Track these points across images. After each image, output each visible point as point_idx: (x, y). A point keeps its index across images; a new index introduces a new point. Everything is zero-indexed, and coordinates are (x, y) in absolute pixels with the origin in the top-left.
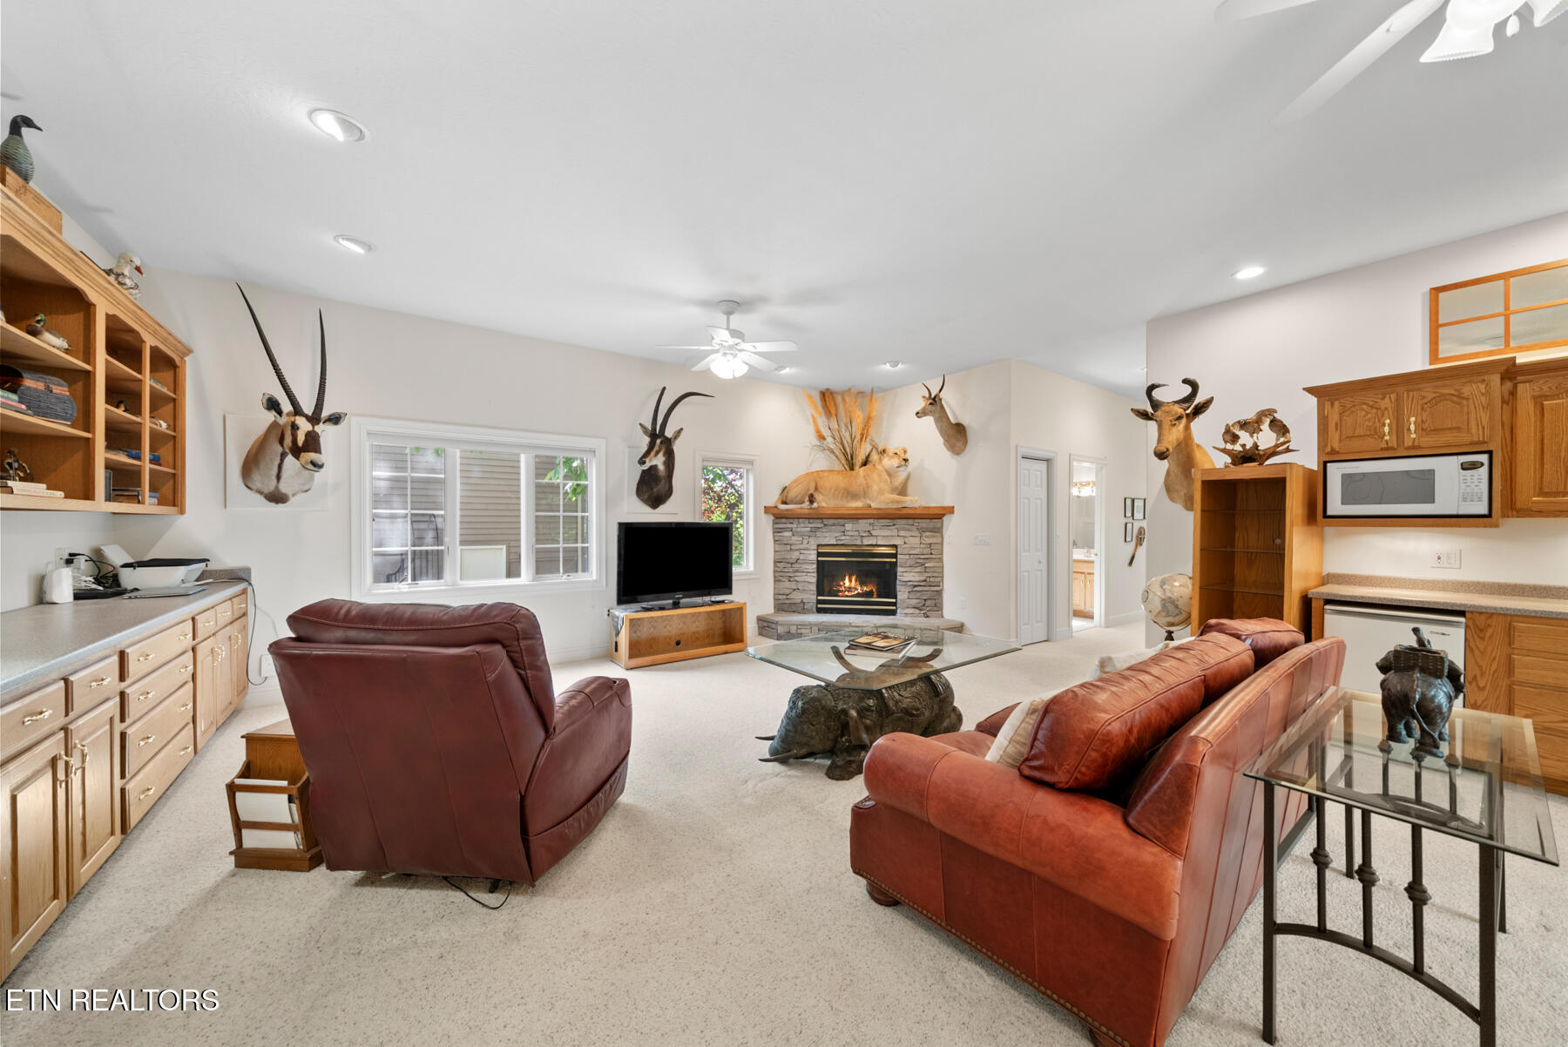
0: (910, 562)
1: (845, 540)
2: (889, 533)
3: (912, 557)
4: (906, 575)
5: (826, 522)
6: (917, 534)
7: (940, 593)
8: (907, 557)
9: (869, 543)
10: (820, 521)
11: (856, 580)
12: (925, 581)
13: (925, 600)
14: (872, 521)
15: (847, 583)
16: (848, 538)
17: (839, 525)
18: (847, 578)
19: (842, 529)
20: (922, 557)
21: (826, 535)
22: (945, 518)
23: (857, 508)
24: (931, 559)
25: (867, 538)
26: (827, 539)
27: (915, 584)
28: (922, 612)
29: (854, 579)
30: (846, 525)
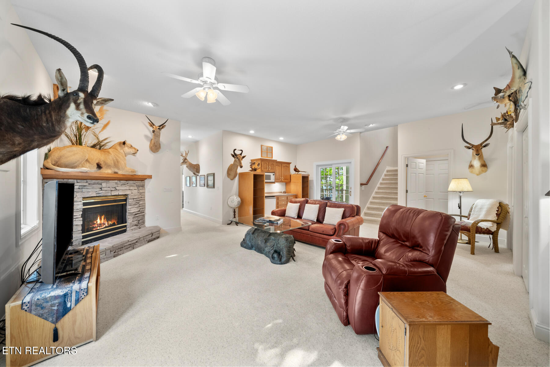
0: (134, 203)
1: (103, 193)
2: (125, 188)
3: (134, 200)
4: (131, 209)
5: (89, 181)
6: (136, 188)
7: (144, 215)
8: (132, 200)
9: (115, 194)
10: (85, 181)
11: (104, 218)
12: (139, 211)
13: (139, 220)
14: (116, 181)
15: (99, 221)
16: (104, 192)
17: (98, 184)
18: (99, 218)
19: (100, 186)
20: (138, 199)
21: (90, 190)
22: (146, 181)
23: (108, 174)
24: (140, 201)
25: (114, 191)
26: (90, 193)
27: (136, 213)
28: (138, 226)
29: (103, 217)
30: (103, 184)
